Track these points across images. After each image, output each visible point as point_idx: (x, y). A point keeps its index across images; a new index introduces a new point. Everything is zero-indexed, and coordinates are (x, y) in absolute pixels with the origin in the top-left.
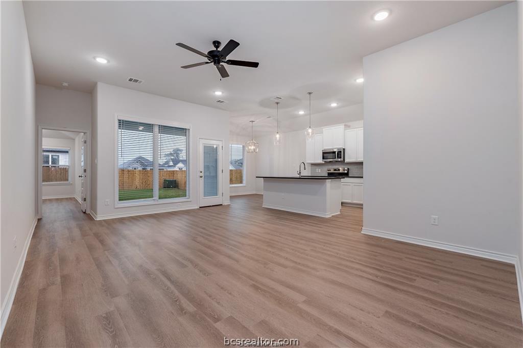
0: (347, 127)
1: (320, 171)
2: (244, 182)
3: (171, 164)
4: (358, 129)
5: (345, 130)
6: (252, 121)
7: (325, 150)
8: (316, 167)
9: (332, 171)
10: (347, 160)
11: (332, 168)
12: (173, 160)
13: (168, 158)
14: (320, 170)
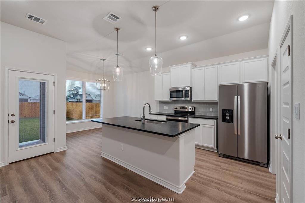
0: (194, 66)
1: (167, 109)
2: (101, 116)
3: (72, 96)
4: (205, 68)
5: (192, 68)
6: (103, 60)
7: (172, 88)
8: (163, 105)
9: (179, 109)
10: (194, 99)
11: (178, 106)
12: (73, 94)
13: (71, 93)
14: (167, 107)
